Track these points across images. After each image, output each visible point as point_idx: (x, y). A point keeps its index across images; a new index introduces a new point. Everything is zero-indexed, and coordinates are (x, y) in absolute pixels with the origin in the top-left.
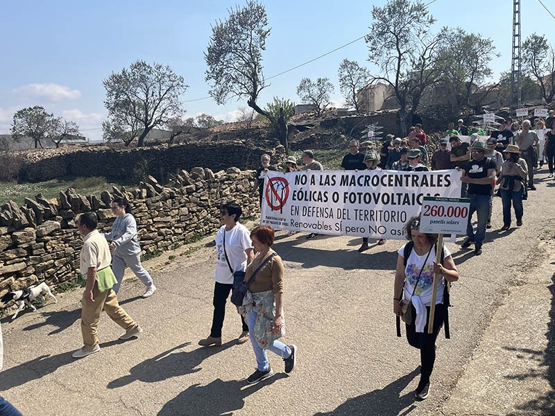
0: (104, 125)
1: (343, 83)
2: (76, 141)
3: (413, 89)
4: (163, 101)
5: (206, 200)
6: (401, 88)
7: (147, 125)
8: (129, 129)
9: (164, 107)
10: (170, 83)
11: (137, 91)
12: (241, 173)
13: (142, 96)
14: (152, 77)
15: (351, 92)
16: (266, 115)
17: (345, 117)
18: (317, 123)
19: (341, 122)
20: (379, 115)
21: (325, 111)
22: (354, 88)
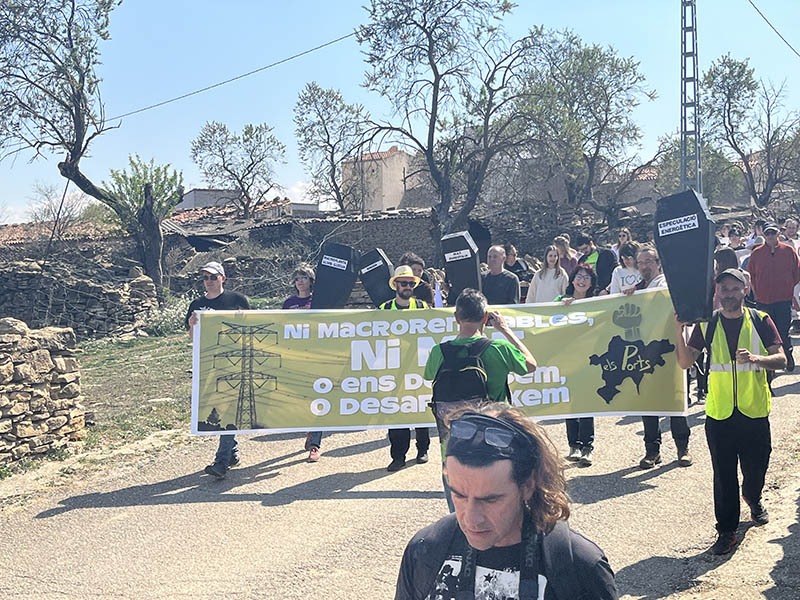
1: (307, 140)
3: (468, 158)
6: (441, 156)
12: (28, 335)
15: (326, 163)
16: (106, 199)
17: (310, 220)
18: (242, 231)
19: (301, 230)
20: (392, 219)
21: (261, 204)
22: (332, 154)
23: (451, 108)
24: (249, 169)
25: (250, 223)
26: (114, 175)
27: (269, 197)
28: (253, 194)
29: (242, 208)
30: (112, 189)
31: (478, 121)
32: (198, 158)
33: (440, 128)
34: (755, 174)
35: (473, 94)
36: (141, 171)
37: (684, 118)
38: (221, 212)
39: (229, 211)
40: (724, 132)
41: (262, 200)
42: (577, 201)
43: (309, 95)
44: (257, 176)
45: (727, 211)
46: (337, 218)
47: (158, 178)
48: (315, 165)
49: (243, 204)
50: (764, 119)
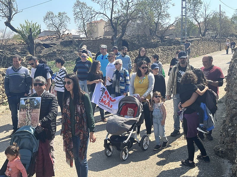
1: (77, 17)
3: (122, 22)
15: (82, 23)
16: (19, 32)
17: (78, 40)
18: (58, 42)
19: (75, 43)
20: (101, 39)
21: (64, 35)
22: (84, 21)
23: (117, 7)
24: (60, 25)
25: (61, 40)
26: (21, 25)
27: (66, 33)
28: (61, 32)
29: (58, 36)
30: (20, 29)
31: (125, 12)
32: (45, 22)
33: (114, 13)
34: (202, 28)
35: (123, 4)
36: (29, 25)
37: (182, 12)
38: (52, 37)
39: (54, 37)
40: (193, 16)
41: (64, 34)
42: (152, 35)
43: (77, 4)
44: (62, 27)
45: (194, 38)
46: (85, 39)
47: (34, 27)
48: (79, 24)
50: (204, 12)
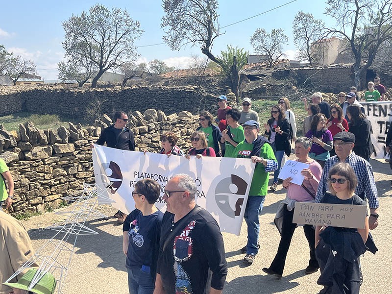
0: (60, 65)
1: (298, 35)
2: (33, 80)
3: (369, 44)
4: (118, 45)
5: (157, 142)
6: (358, 42)
7: (101, 67)
8: (84, 71)
9: (119, 50)
10: (126, 28)
11: (94, 34)
12: (192, 118)
13: (99, 38)
14: (110, 21)
15: (305, 45)
16: (219, 62)
17: (296, 69)
18: (269, 73)
19: (293, 73)
20: (332, 68)
22: (308, 41)
24: (273, 47)
25: (272, 70)
26: (222, 53)
27: (281, 59)
28: (274, 58)
30: (221, 59)
31: (375, 27)
32: (253, 43)
33: (358, 30)
35: (374, 15)
36: (232, 51)
38: (261, 65)
39: (264, 64)
41: (278, 60)
43: (299, 16)
44: (276, 50)
46: (308, 68)
47: (239, 54)
48: (300, 46)
49: (269, 62)
